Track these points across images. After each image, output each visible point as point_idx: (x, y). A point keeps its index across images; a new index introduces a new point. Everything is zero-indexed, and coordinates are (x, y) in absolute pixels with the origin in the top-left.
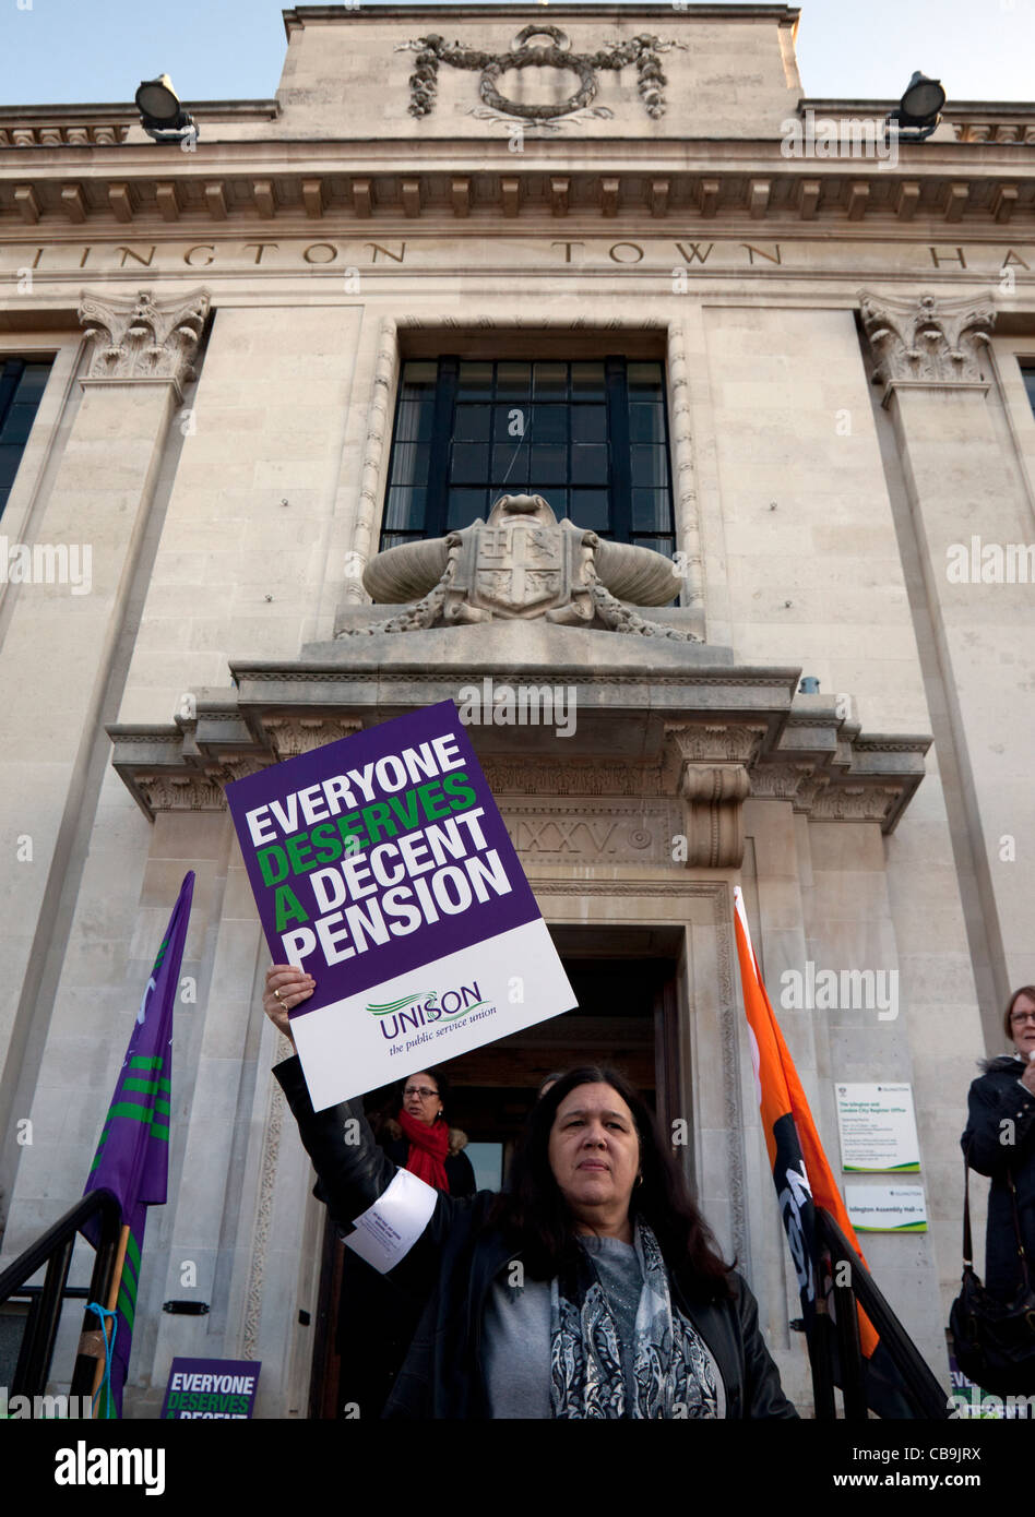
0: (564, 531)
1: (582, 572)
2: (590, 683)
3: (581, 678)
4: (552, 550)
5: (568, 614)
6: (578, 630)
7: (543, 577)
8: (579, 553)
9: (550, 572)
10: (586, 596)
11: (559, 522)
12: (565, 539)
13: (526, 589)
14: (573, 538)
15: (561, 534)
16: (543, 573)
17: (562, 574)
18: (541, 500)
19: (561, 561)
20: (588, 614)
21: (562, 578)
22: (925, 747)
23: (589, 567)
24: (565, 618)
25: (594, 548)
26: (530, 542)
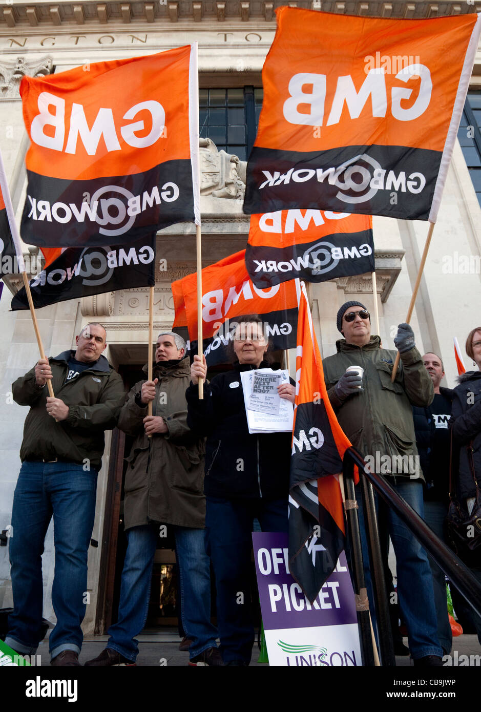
0: (221, 155)
1: (230, 174)
2: (234, 222)
3: (229, 220)
4: (215, 163)
5: (223, 193)
6: (228, 200)
7: (211, 176)
8: (229, 165)
9: (214, 173)
10: (232, 185)
11: (219, 152)
12: (222, 158)
13: (203, 182)
14: (226, 159)
15: (220, 157)
16: (210, 174)
17: (220, 174)
18: (210, 141)
19: (220, 168)
20: (233, 193)
21: (220, 177)
22: (401, 256)
23: (234, 172)
24: (222, 195)
25: (237, 164)
26: (205, 160)
